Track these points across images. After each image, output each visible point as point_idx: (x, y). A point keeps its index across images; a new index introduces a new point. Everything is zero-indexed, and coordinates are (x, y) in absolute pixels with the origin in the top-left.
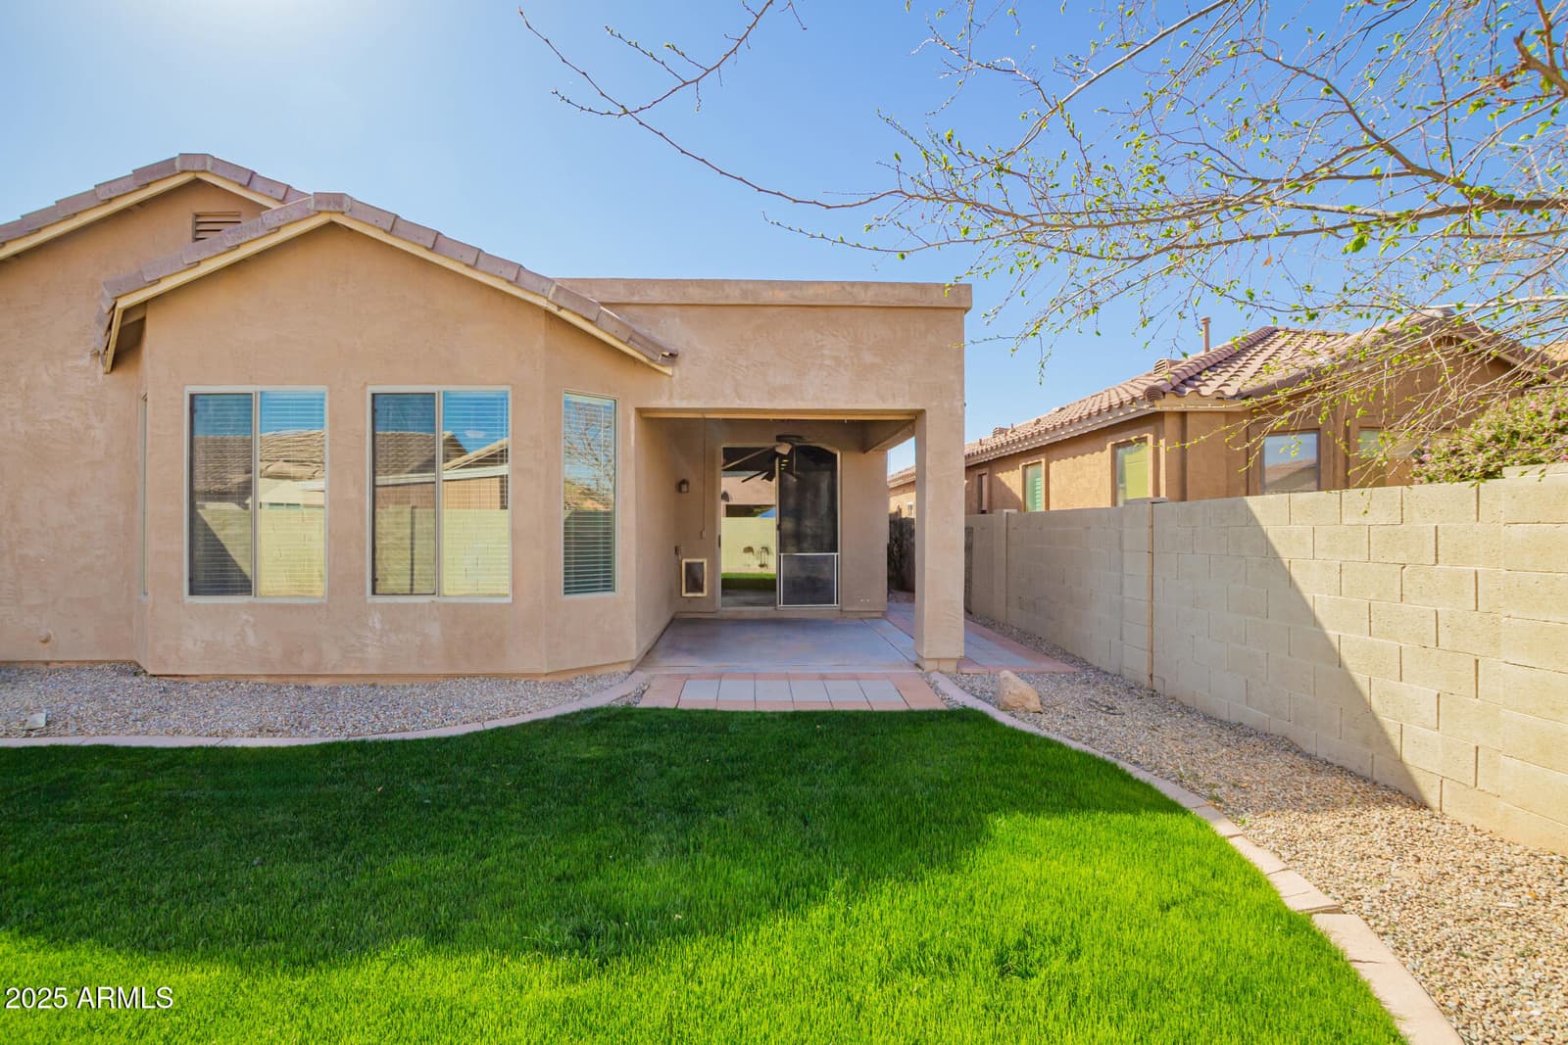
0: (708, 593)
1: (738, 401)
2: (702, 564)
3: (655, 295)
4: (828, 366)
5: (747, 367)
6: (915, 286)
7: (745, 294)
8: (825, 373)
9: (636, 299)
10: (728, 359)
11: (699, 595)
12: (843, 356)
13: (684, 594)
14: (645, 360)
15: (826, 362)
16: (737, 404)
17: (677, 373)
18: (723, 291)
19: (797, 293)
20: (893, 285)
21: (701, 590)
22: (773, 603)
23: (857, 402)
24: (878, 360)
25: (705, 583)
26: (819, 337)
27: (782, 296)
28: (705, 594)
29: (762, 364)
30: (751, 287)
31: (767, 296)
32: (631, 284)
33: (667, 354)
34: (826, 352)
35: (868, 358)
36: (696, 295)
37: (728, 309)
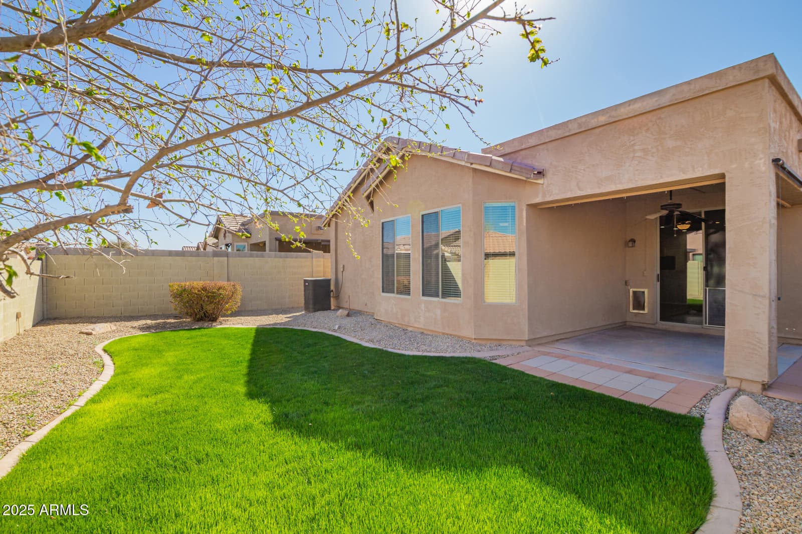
0: (649, 311)
1: (579, 192)
2: (644, 292)
3: (532, 142)
4: (639, 157)
5: (584, 170)
6: (709, 76)
7: (580, 125)
8: (636, 162)
9: (524, 147)
10: (573, 167)
11: (641, 312)
12: (650, 147)
13: (631, 310)
14: (524, 179)
15: (637, 155)
16: (579, 193)
17: (546, 182)
18: (567, 127)
19: (613, 113)
20: (688, 83)
21: (643, 309)
22: (701, 323)
23: (661, 177)
24: (679, 143)
25: (646, 304)
26: (632, 138)
27: (603, 119)
28: (646, 311)
29: (593, 165)
30: (584, 120)
31: (594, 122)
32: (521, 139)
33: (536, 172)
34: (636, 148)
35: (670, 143)
36: (554, 135)
37: (573, 137)
